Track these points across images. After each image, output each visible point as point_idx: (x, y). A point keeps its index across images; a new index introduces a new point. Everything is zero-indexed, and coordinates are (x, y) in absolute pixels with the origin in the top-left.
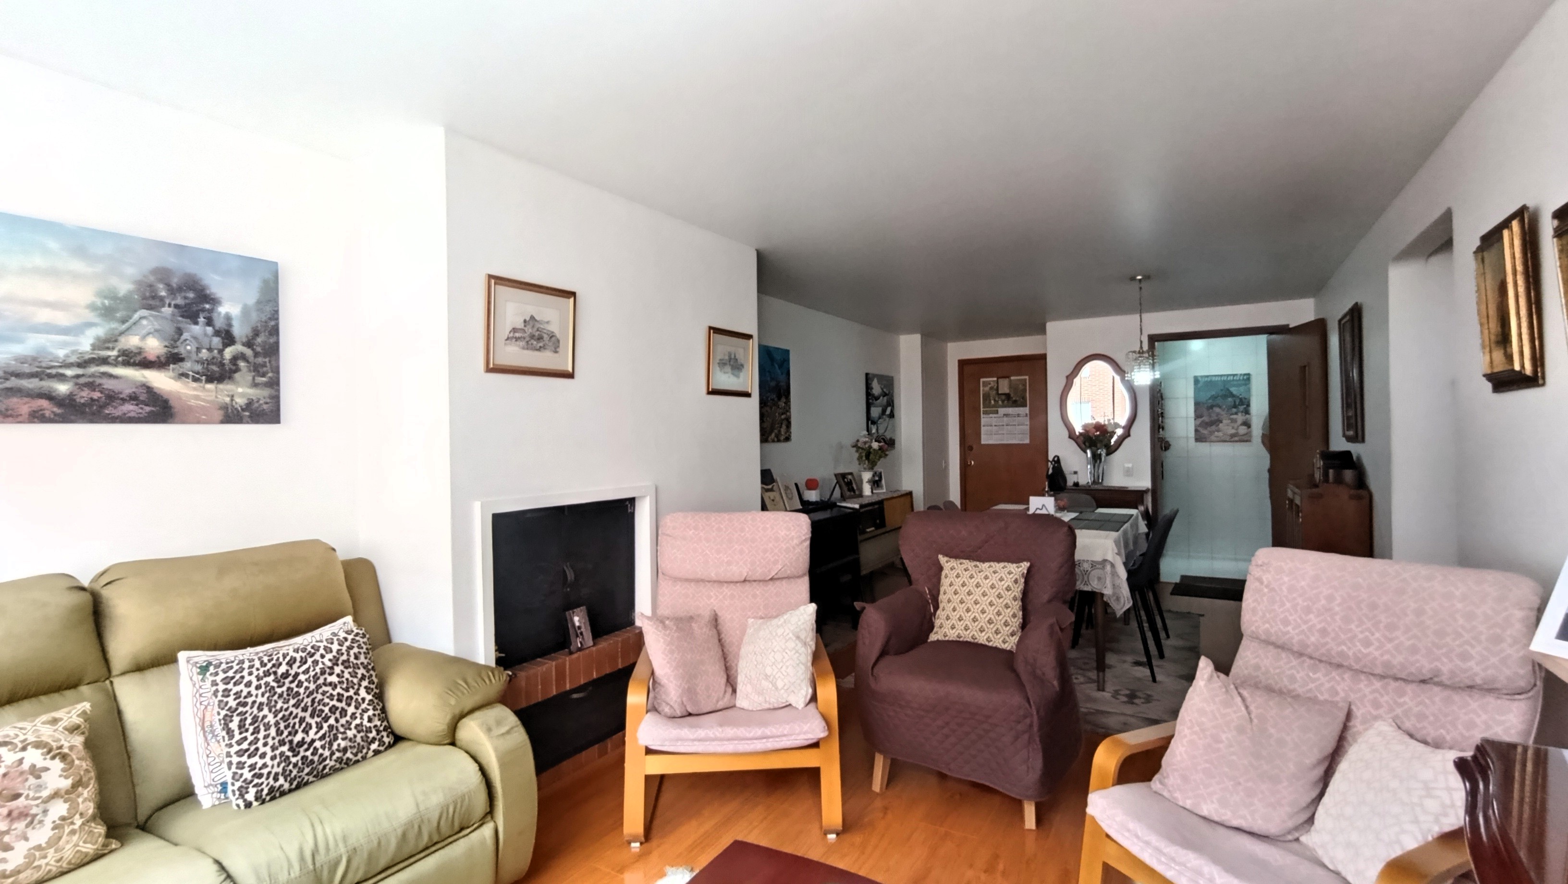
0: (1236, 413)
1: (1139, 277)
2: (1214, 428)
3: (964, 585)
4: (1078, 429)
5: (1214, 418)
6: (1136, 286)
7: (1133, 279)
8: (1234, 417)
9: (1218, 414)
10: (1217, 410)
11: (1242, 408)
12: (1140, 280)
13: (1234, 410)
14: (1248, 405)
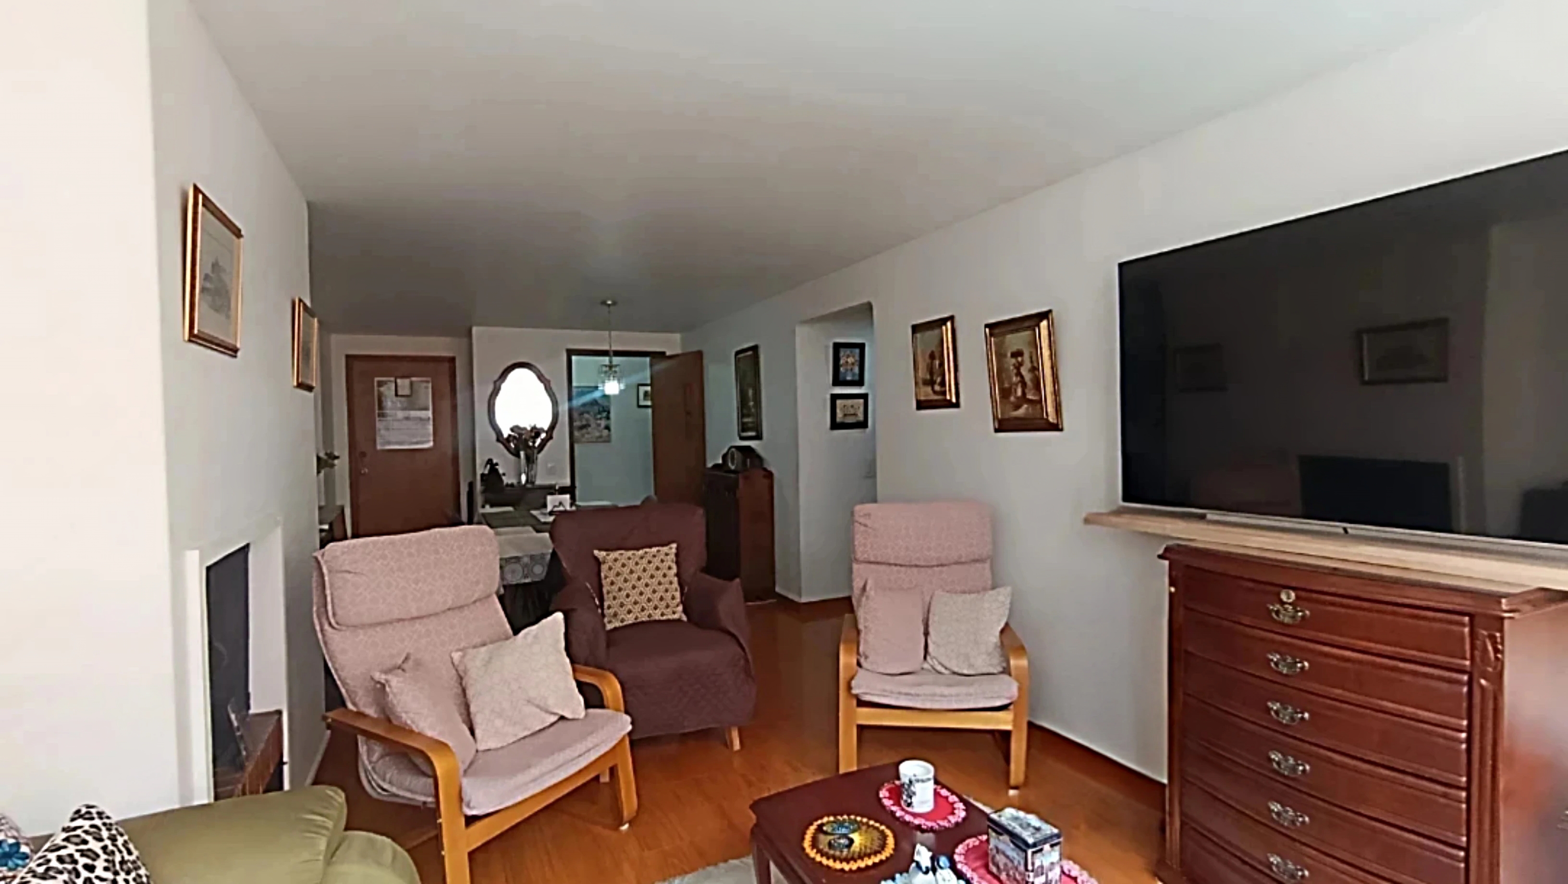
0: (601, 419)
1: (609, 302)
2: (584, 431)
3: (632, 572)
4: (506, 432)
5: (584, 423)
6: (605, 308)
7: (604, 303)
8: (599, 422)
9: (587, 420)
10: (586, 416)
11: (605, 414)
12: (609, 305)
13: (599, 416)
14: (609, 412)
